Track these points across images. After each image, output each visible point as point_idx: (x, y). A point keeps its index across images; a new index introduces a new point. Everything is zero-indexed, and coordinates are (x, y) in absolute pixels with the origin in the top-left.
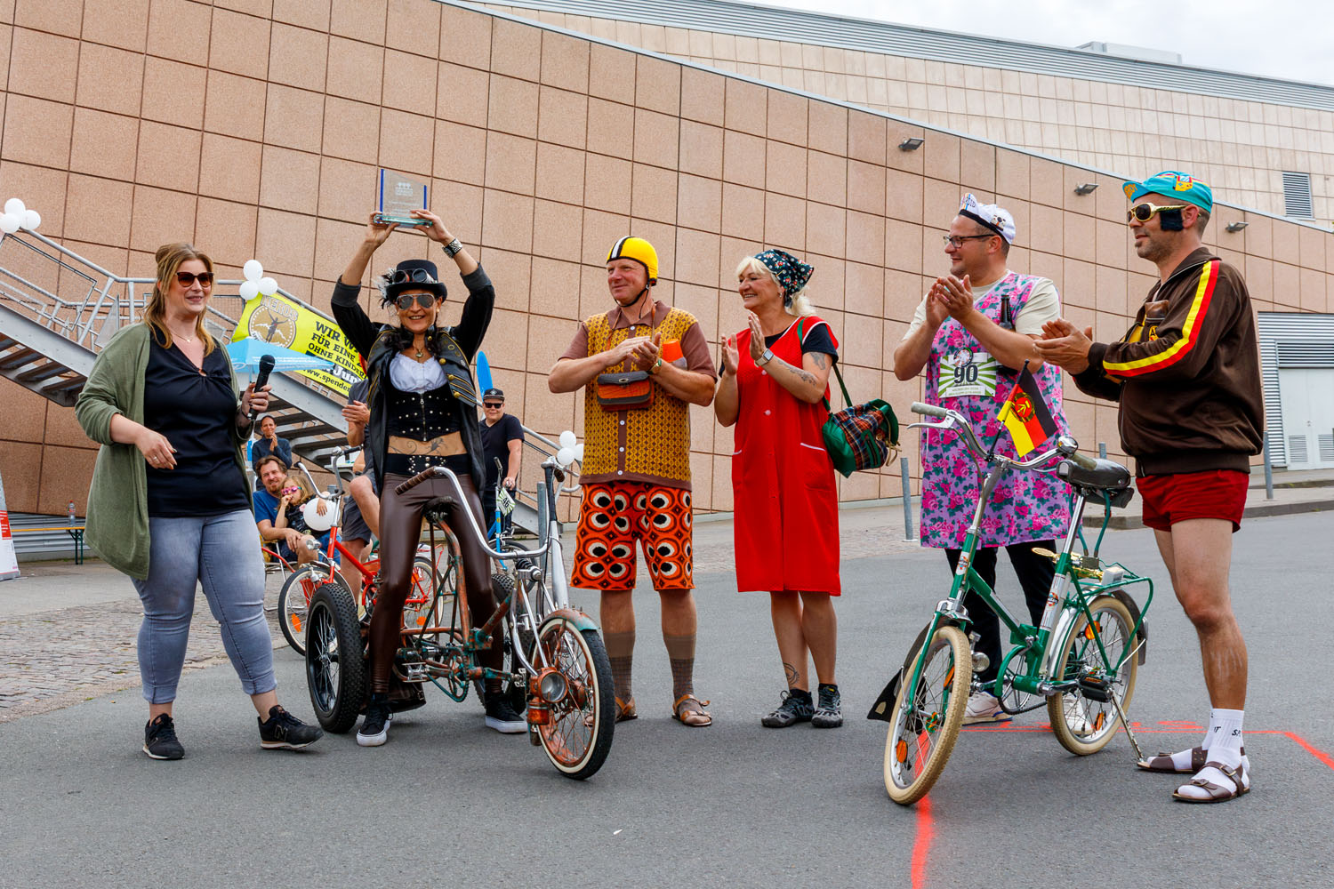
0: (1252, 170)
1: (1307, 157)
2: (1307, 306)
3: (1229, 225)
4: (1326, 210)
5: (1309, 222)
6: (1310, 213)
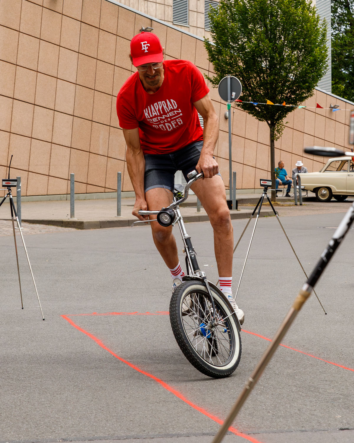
3: (142, 28)
4: (196, 21)
5: (186, 27)
6: (187, 21)
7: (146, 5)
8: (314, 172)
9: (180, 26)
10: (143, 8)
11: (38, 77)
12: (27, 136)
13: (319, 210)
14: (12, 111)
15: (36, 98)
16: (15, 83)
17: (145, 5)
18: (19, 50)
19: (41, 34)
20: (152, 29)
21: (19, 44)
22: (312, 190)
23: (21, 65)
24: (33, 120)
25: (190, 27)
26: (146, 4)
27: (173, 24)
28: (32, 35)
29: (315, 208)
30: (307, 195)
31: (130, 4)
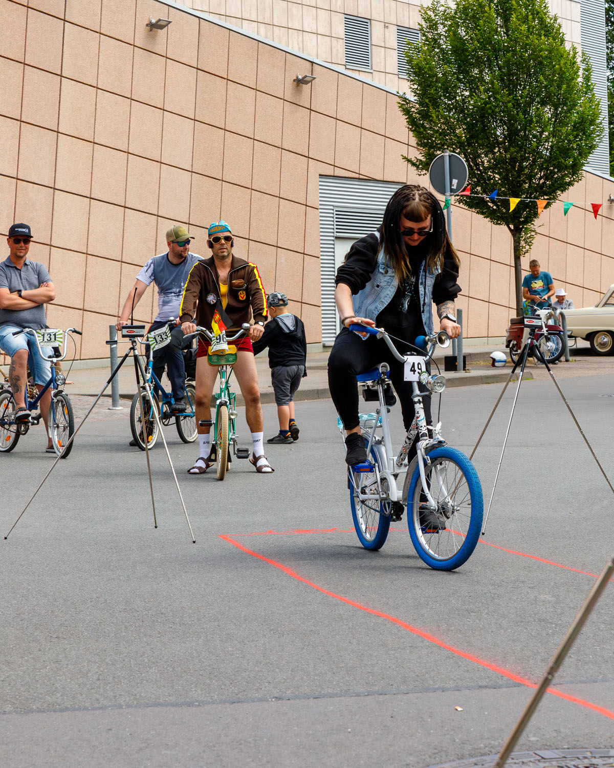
0: (315, 10)
3: (297, 77)
4: (383, 62)
5: (367, 73)
6: (368, 63)
7: (301, 39)
8: (586, 307)
9: (358, 72)
10: (296, 45)
11: (129, 162)
12: (115, 259)
13: (598, 368)
14: (89, 219)
15: (127, 195)
16: (92, 173)
17: (298, 38)
18: (97, 118)
19: (133, 91)
20: (314, 78)
21: (97, 108)
22: (585, 337)
23: (100, 143)
24: (123, 233)
25: (374, 73)
26: (301, 36)
27: (346, 68)
28: (118, 93)
29: (590, 366)
30: (575, 346)
31: (275, 36)
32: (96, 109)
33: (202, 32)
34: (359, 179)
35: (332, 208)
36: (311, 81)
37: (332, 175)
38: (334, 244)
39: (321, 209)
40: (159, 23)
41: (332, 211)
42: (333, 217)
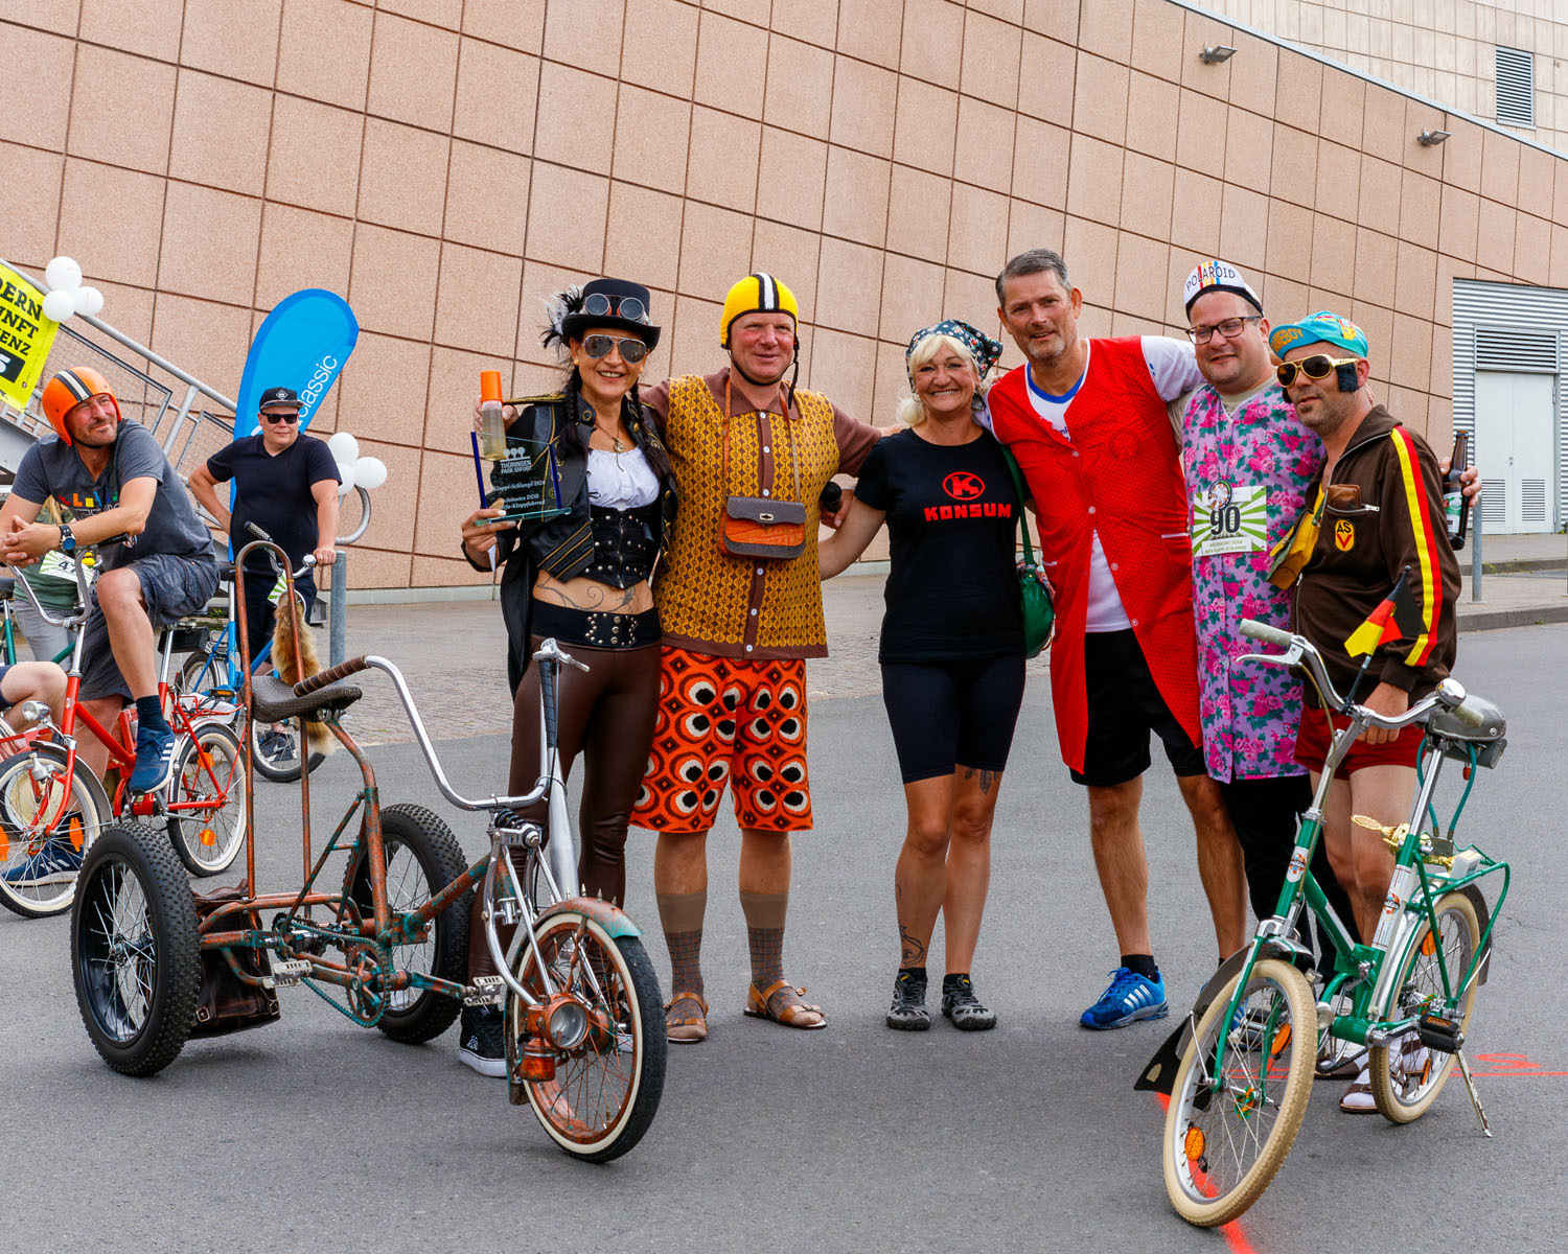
0: (1453, 38)
1: (1532, 24)
2: (1523, 274)
3: (1423, 134)
4: (1550, 116)
5: (1527, 131)
6: (1530, 116)
9: (1516, 128)
10: (1424, 88)
11: (1171, 258)
17: (1429, 79)
19: (1179, 155)
20: (1448, 136)
21: (1125, 177)
23: (1129, 230)
25: (1539, 130)
26: (1434, 76)
27: (1497, 123)
28: (1156, 156)
31: (1395, 76)
32: (1123, 179)
33: (1282, 67)
34: (1512, 284)
35: (1471, 326)
36: (1444, 140)
37: (1473, 278)
38: (1473, 380)
39: (1455, 327)
40: (1219, 53)
41: (1471, 332)
42: (1473, 340)
